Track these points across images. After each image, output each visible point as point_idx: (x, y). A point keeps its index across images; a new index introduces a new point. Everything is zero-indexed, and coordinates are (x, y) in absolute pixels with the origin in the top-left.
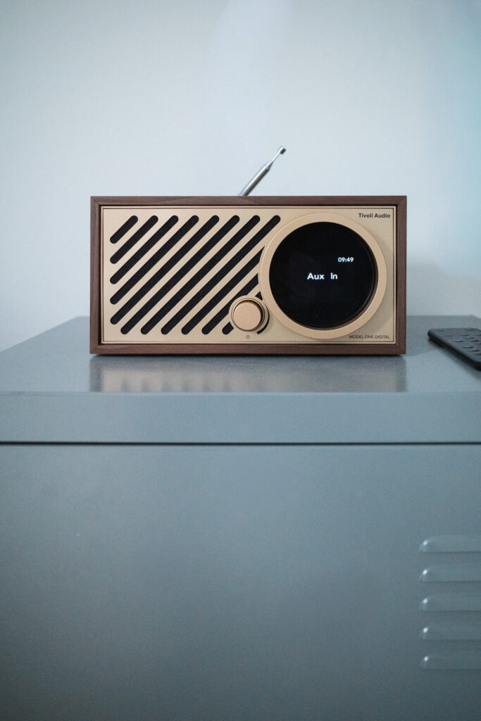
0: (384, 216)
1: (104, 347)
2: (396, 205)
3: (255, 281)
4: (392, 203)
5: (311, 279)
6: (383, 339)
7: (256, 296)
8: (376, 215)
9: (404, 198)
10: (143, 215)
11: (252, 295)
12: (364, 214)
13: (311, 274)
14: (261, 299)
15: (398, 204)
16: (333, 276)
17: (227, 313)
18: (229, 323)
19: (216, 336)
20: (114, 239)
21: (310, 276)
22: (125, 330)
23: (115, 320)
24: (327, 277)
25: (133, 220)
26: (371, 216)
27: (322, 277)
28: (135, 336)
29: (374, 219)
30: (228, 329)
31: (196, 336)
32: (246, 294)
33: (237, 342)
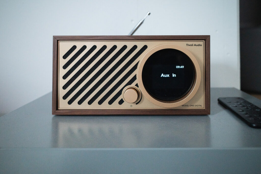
0: (199, 45)
1: (59, 111)
2: (205, 40)
3: (135, 78)
4: (203, 39)
5: (163, 77)
6: (199, 107)
7: (136, 85)
8: (195, 45)
9: (209, 37)
10: (79, 45)
11: (133, 85)
12: (189, 44)
13: (162, 74)
14: (138, 87)
15: (206, 39)
16: (174, 75)
17: (121, 94)
18: (122, 99)
19: (115, 106)
20: (65, 57)
21: (162, 75)
22: (70, 102)
23: (65, 97)
24: (171, 75)
25: (74, 47)
26: (192, 45)
27: (168, 76)
28: (75, 106)
30: (121, 102)
31: (105, 106)
32: (130, 85)
33: (126, 109)
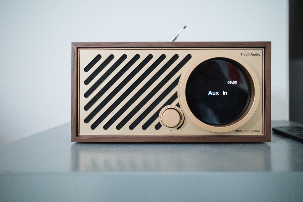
0: (257, 55)
1: (80, 137)
2: (264, 48)
3: (175, 96)
4: (262, 46)
5: (210, 95)
7: (176, 105)
8: (252, 54)
9: (269, 43)
10: (105, 54)
11: (173, 104)
14: (180, 107)
15: (266, 46)
16: (224, 93)
17: (158, 116)
18: (159, 122)
19: (151, 131)
20: (87, 69)
21: (210, 93)
22: (93, 127)
23: (87, 120)
24: (221, 93)
25: (99, 57)
26: (248, 54)
27: (217, 93)
28: (100, 131)
30: (158, 126)
31: (138, 131)
32: (170, 105)
33: (164, 135)
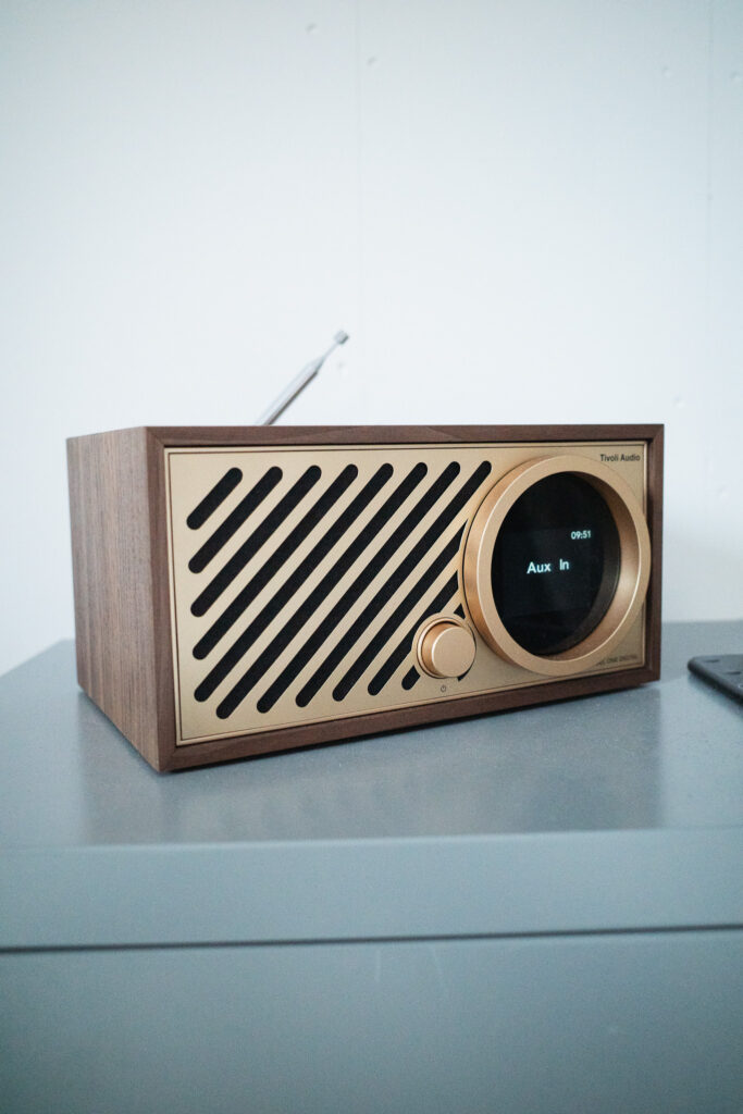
0: (634, 458)
2: (649, 441)
3: (452, 586)
4: (642, 436)
5: (532, 572)
6: (631, 661)
7: (455, 613)
8: (623, 458)
9: (659, 429)
10: (254, 466)
11: (448, 611)
12: (608, 455)
13: (532, 564)
14: (463, 617)
15: (650, 437)
16: (564, 565)
17: (409, 649)
18: (413, 667)
20: (195, 520)
21: (532, 568)
22: (225, 710)
23: (203, 693)
24: (555, 566)
25: (234, 477)
26: (614, 458)
27: (548, 567)
29: (619, 464)
30: (410, 680)
31: (359, 701)
32: (439, 611)
33: (425, 702)
